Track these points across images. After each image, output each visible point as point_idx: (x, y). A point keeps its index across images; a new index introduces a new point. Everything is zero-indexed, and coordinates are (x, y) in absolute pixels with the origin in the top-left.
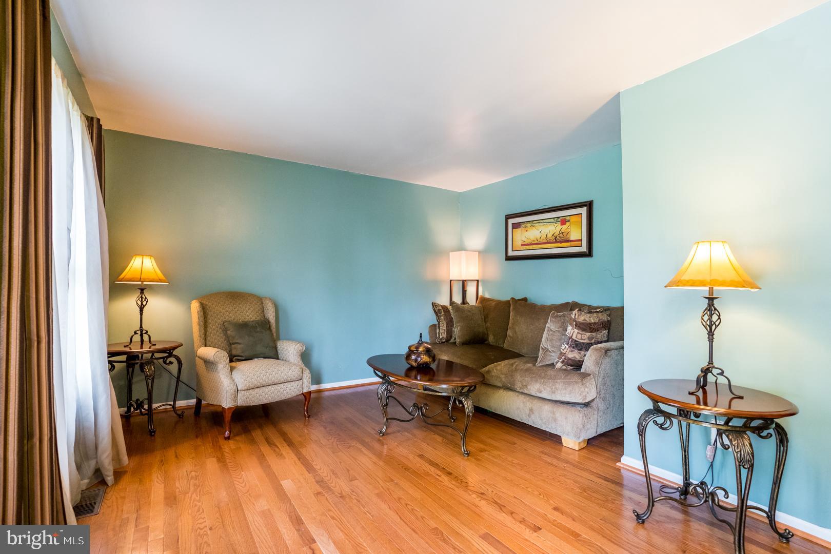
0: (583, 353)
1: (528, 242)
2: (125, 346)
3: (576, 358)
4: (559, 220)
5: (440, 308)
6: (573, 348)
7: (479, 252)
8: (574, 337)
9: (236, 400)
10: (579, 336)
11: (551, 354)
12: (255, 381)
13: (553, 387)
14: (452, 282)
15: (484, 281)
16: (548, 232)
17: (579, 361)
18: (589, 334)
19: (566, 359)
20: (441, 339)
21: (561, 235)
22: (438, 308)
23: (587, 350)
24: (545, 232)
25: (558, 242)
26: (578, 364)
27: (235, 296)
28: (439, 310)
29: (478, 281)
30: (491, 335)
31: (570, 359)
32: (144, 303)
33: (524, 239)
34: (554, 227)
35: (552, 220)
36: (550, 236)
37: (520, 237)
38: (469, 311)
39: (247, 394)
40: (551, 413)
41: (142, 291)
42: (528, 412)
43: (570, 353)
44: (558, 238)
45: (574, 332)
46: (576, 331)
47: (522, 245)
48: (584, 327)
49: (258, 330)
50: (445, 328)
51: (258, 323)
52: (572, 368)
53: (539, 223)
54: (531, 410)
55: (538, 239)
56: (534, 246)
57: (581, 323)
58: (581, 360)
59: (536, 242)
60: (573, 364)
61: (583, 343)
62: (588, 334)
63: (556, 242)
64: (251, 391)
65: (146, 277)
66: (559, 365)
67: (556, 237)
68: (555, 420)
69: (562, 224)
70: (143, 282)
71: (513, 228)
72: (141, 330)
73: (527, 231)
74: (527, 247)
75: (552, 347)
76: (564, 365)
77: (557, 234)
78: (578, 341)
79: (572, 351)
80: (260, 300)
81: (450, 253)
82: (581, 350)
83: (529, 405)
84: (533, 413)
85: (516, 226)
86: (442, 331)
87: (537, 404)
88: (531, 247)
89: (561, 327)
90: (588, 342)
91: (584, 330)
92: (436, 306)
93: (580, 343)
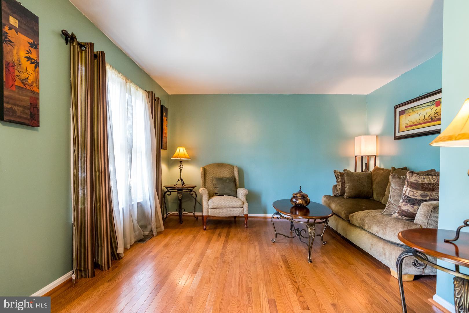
0: (416, 207)
1: (410, 124)
2: (175, 185)
3: (409, 211)
4: (435, 102)
5: (339, 174)
6: (406, 202)
7: (377, 136)
8: (407, 194)
9: (208, 213)
10: (411, 193)
11: (393, 207)
12: (217, 205)
13: (384, 230)
14: (356, 157)
15: (382, 157)
16: (425, 114)
17: (413, 213)
18: (422, 192)
19: (400, 211)
20: (337, 194)
21: (436, 115)
22: (337, 174)
23: (419, 205)
24: (423, 115)
25: (433, 121)
26: (412, 216)
27: (220, 165)
28: (338, 175)
29: (376, 156)
30: (375, 194)
31: (403, 211)
32: (182, 168)
33: (408, 122)
34: (430, 109)
35: (429, 104)
36: (427, 117)
37: (405, 120)
38: (357, 176)
39: (213, 210)
40: (382, 249)
41: (181, 162)
42: (370, 246)
43: (404, 206)
44: (433, 117)
45: (407, 190)
46: (409, 189)
47: (406, 127)
48: (415, 186)
49: (227, 181)
50: (340, 187)
51: (228, 178)
52: (408, 218)
53: (419, 108)
54: (372, 245)
55: (418, 121)
56: (415, 127)
57: (412, 183)
58: (415, 212)
59: (416, 123)
60: (407, 215)
61: (416, 199)
62: (420, 192)
63: (432, 121)
64: (215, 209)
65: (180, 156)
66: (396, 215)
67: (431, 118)
68: (385, 254)
69: (436, 106)
70: (181, 158)
71: (399, 115)
72: (181, 179)
73: (409, 116)
74: (409, 128)
75: (395, 201)
76: (400, 215)
77: (432, 114)
78: (410, 197)
79: (405, 205)
80: (232, 167)
81: (355, 138)
82: (414, 204)
83: (371, 241)
84: (373, 247)
85: (402, 113)
86: (338, 189)
87: (375, 241)
88: (412, 128)
89: (400, 186)
90: (422, 198)
91: (415, 188)
92: (336, 172)
93: (412, 199)
